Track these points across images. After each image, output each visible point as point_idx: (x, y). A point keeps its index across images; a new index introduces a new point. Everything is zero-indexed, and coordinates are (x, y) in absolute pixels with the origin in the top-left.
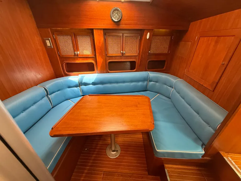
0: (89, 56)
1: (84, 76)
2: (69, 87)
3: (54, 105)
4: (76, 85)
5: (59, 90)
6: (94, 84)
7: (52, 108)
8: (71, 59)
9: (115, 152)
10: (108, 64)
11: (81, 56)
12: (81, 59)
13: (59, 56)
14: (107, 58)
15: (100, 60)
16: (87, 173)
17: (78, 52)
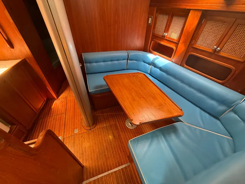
0: (174, 41)
1: (158, 58)
2: (144, 62)
3: (129, 68)
4: (149, 63)
5: (136, 60)
6: (161, 69)
7: (127, 69)
8: (159, 39)
9: (130, 125)
10: (187, 56)
11: (167, 39)
12: (166, 41)
13: (153, 33)
14: (192, 49)
15: (182, 47)
16: (111, 115)
17: (166, 34)
